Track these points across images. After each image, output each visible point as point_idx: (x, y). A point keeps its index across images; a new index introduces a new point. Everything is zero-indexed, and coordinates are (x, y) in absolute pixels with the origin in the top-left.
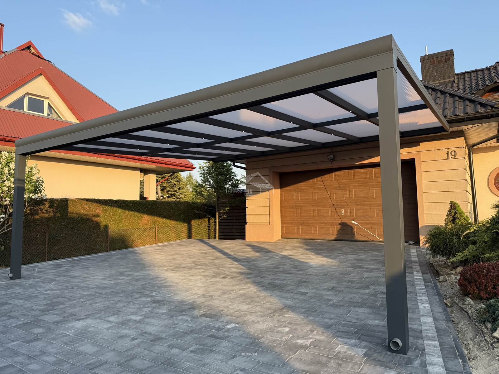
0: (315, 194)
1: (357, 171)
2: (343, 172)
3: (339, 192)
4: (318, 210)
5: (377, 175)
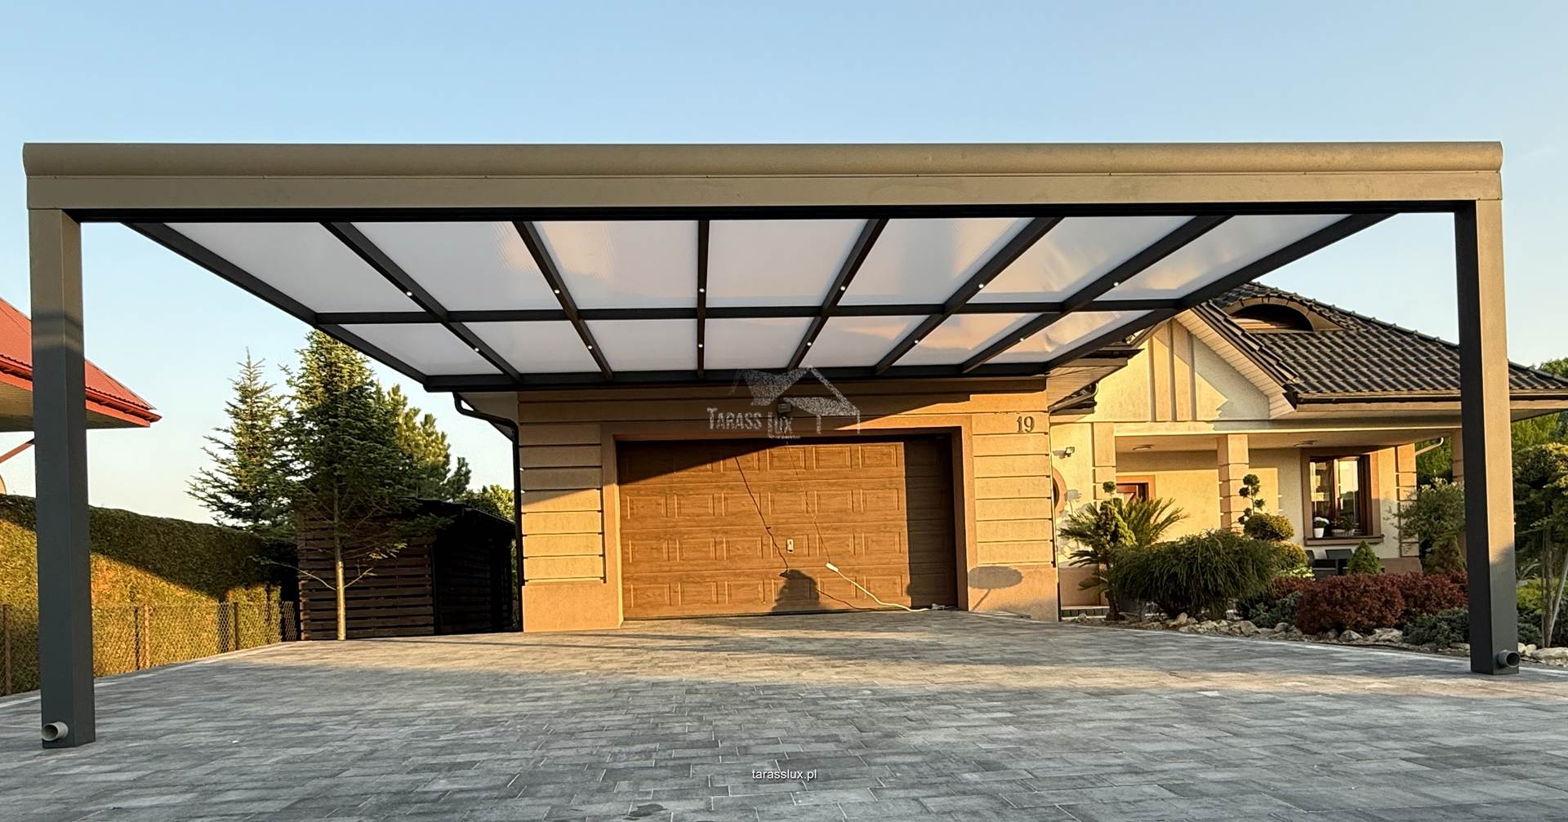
0: (720, 502)
1: (823, 448)
2: (790, 449)
4: (727, 542)
5: (867, 461)
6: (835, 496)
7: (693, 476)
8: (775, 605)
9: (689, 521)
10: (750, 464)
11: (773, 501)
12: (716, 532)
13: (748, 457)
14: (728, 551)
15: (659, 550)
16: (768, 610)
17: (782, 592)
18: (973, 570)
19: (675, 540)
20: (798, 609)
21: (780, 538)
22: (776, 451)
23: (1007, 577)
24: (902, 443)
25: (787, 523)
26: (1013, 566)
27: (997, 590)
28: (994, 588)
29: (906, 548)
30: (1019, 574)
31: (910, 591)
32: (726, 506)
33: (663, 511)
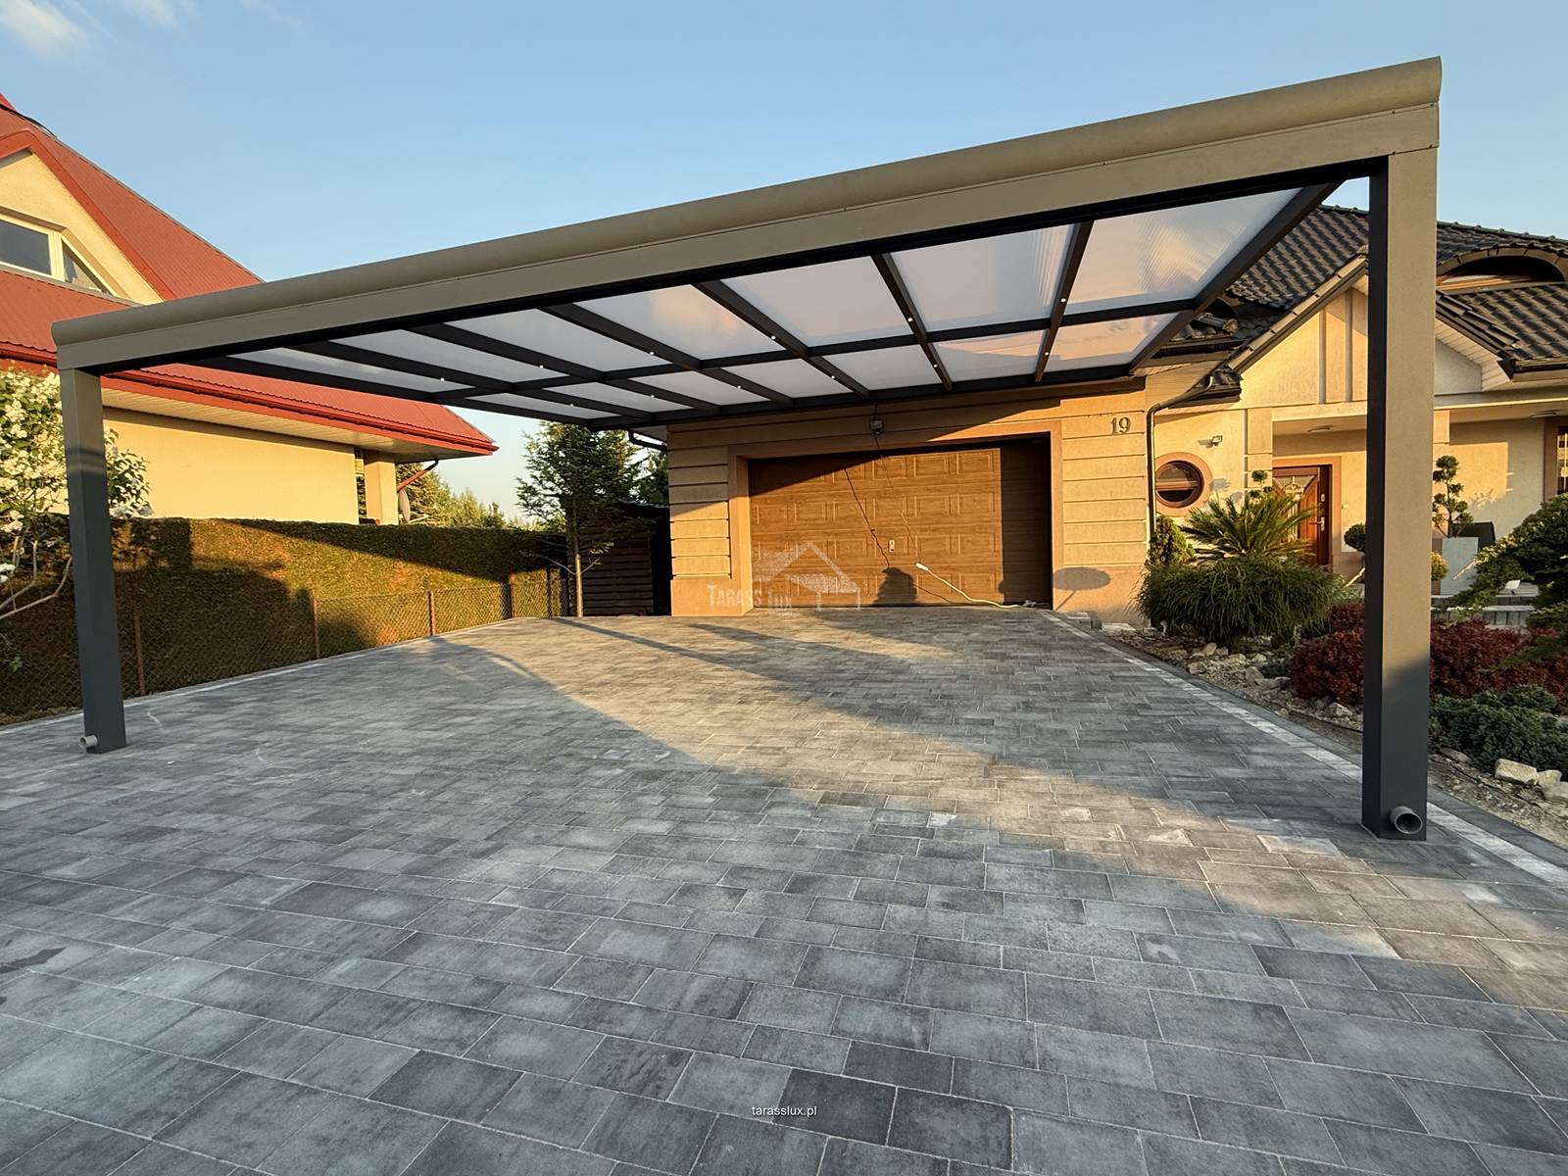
0: (831, 508)
1: (923, 457)
2: (893, 459)
3: (886, 503)
4: (838, 543)
5: (964, 467)
6: (933, 500)
7: (811, 486)
8: (876, 598)
9: (806, 525)
10: (858, 474)
11: (877, 507)
12: (828, 534)
13: (856, 468)
14: (838, 550)
15: (781, 550)
16: (871, 602)
17: (882, 588)
18: (1058, 571)
19: (794, 541)
20: (899, 602)
21: (883, 539)
22: (880, 462)
23: (1094, 578)
24: (999, 450)
25: (889, 525)
26: (1100, 568)
27: (1084, 591)
28: (1080, 589)
29: (1000, 547)
30: (1108, 576)
31: (1002, 588)
32: (837, 510)
33: (785, 517)
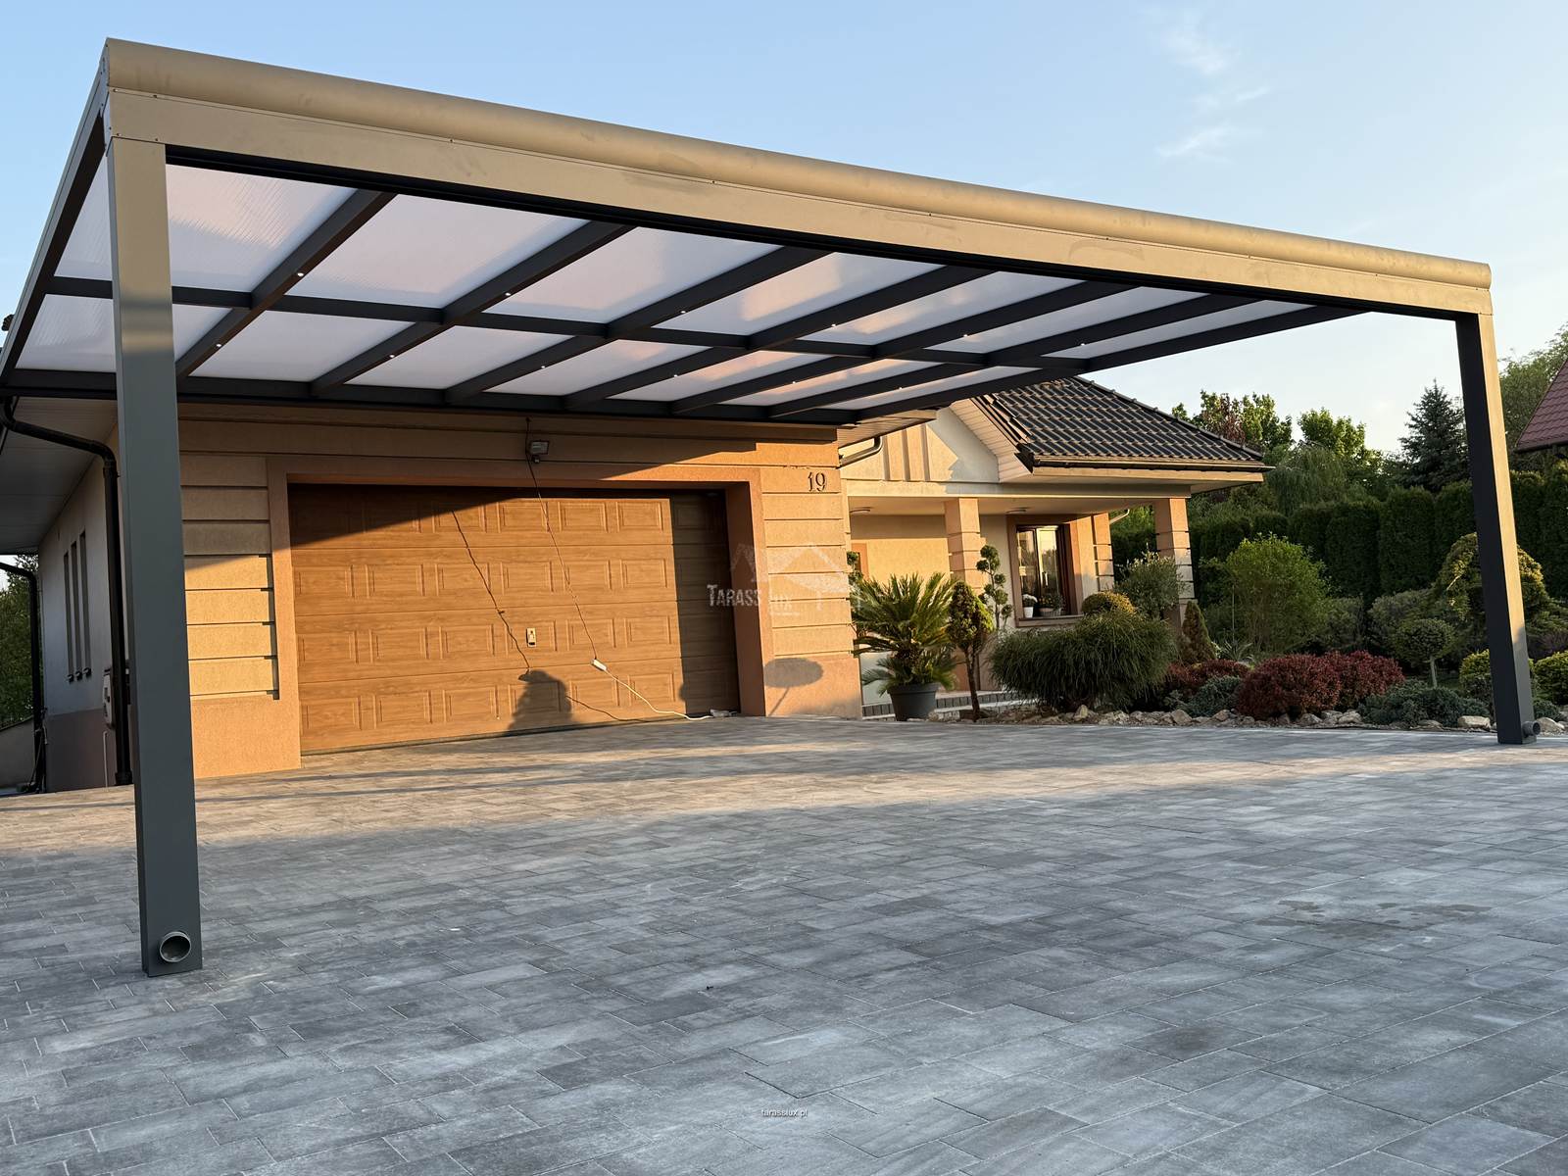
0: (432, 576)
3: (520, 570)
4: (444, 633)
5: (627, 522)
6: (588, 567)
7: (392, 538)
8: (511, 721)
9: (385, 603)
10: (474, 522)
11: (506, 575)
12: (429, 619)
13: (471, 512)
14: (445, 645)
15: (342, 647)
16: (502, 726)
17: (521, 702)
18: (769, 663)
19: (366, 632)
20: (545, 724)
21: (517, 626)
22: (508, 505)
23: (803, 671)
24: (668, 500)
25: (526, 605)
26: (811, 658)
27: (797, 688)
28: (793, 686)
29: (676, 637)
30: (819, 667)
31: (685, 693)
32: (442, 581)
33: (348, 588)
